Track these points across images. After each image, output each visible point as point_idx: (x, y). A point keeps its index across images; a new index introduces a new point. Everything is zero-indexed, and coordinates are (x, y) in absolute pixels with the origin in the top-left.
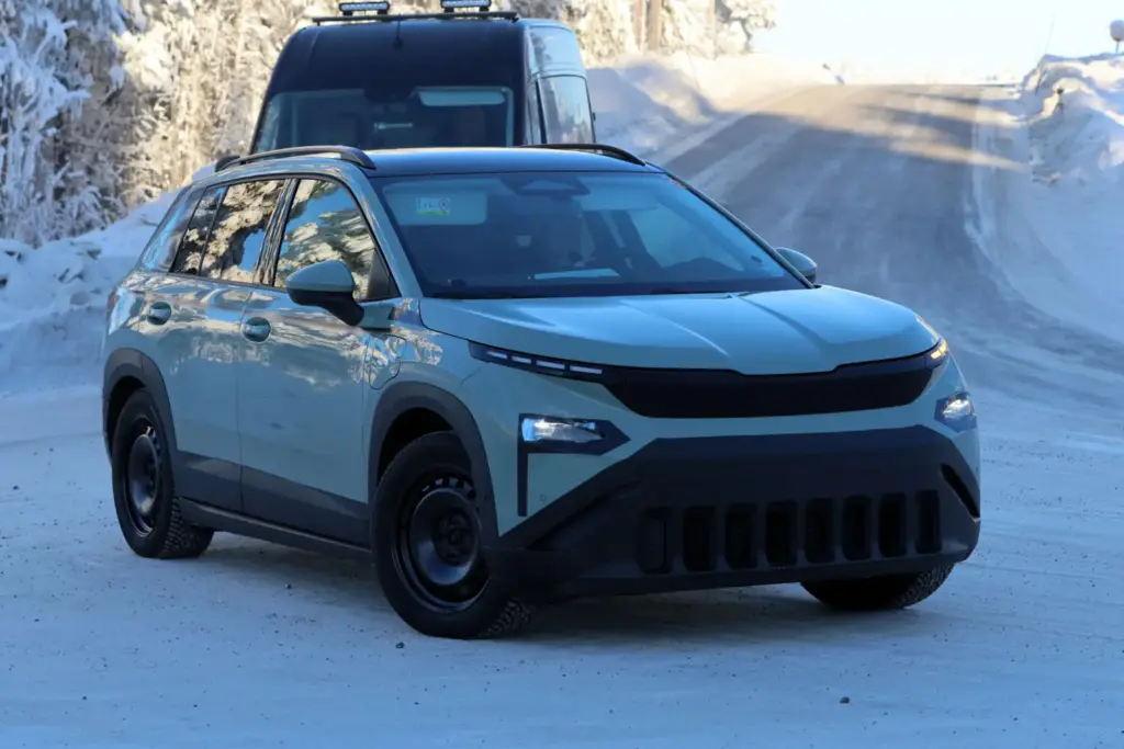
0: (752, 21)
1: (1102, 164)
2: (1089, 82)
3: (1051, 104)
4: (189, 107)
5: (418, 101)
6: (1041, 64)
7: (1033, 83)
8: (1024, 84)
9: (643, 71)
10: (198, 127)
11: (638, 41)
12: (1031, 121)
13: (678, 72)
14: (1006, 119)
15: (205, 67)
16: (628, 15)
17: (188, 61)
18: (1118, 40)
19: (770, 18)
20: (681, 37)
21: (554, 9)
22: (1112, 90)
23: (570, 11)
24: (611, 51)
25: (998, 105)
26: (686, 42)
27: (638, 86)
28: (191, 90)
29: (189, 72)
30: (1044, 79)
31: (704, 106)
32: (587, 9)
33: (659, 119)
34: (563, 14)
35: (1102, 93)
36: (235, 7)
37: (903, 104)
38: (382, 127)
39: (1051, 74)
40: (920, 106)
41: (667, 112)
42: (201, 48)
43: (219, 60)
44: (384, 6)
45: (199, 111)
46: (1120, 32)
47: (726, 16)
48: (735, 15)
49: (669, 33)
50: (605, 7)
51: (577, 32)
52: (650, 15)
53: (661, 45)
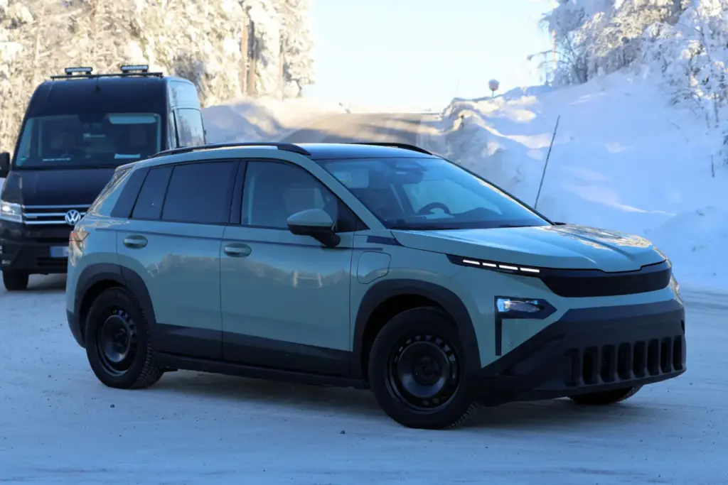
0: (302, 80)
1: (483, 154)
2: (477, 112)
3: (457, 123)
4: (7, 125)
5: (108, 121)
6: (453, 102)
7: (448, 113)
8: (443, 114)
9: (245, 107)
10: (12, 137)
11: (242, 91)
12: (447, 132)
13: (263, 108)
14: (434, 132)
15: (16, 105)
16: (237, 77)
17: (6, 102)
18: (493, 90)
19: (311, 79)
20: (265, 89)
21: (198, 74)
22: (489, 116)
23: (207, 76)
24: (228, 97)
25: (430, 124)
26: (267, 92)
27: (243, 115)
28: (8, 117)
29: (7, 108)
30: (454, 110)
31: (276, 125)
32: (216, 74)
33: (253, 132)
34: (203, 77)
35: (484, 117)
36: (31, 74)
37: (380, 124)
38: (88, 135)
39: (458, 107)
40: (389, 125)
41: (257, 129)
42: (13, 94)
43: (22, 102)
44: (89, 70)
45: (12, 128)
46: (494, 86)
47: (288, 78)
48: (293, 77)
49: (258, 87)
50: (225, 73)
51: (210, 87)
52: (249, 77)
53: (254, 93)
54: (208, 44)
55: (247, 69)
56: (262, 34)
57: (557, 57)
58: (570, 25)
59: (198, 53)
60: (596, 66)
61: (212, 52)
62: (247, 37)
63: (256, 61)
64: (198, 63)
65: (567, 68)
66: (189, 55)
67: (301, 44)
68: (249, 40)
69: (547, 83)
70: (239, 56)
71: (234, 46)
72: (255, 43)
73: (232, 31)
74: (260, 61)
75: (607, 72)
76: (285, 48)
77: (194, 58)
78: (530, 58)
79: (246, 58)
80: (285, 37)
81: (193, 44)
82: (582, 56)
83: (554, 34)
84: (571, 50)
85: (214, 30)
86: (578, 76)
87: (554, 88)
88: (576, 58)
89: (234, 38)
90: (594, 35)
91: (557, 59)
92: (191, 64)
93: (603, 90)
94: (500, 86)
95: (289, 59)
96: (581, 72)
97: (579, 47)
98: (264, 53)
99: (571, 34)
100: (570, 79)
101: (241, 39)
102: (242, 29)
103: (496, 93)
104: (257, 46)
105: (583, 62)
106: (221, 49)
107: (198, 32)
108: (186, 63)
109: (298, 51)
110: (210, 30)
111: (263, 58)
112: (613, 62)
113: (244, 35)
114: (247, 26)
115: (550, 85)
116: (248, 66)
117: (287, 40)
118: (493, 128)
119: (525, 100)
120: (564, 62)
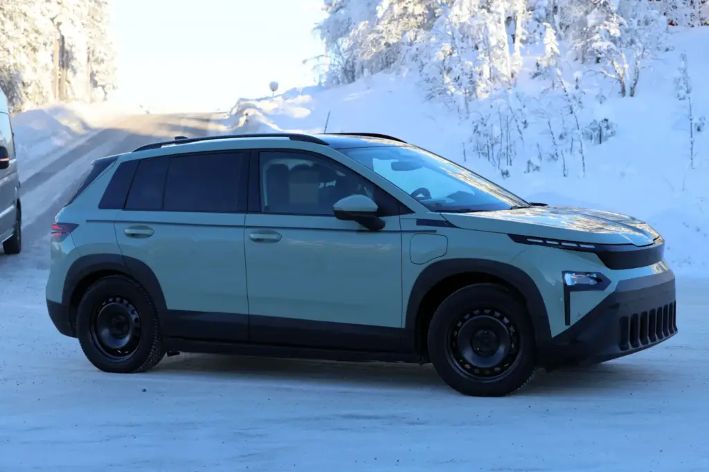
0: (107, 86)
2: (260, 110)
3: (242, 120)
6: (238, 103)
7: (234, 111)
8: (231, 112)
9: (57, 110)
11: (55, 97)
12: (234, 128)
13: (73, 111)
14: (221, 128)
16: (50, 85)
18: (273, 90)
19: (115, 85)
20: (74, 95)
22: (270, 113)
23: (23, 84)
24: (43, 102)
25: (219, 122)
26: (76, 98)
27: (55, 117)
30: (239, 109)
31: (85, 126)
32: (31, 83)
33: (65, 132)
34: (20, 85)
35: (265, 114)
37: (175, 122)
39: (242, 107)
40: (184, 123)
41: (68, 129)
46: (274, 87)
47: (95, 84)
48: (99, 84)
49: (69, 93)
50: (39, 81)
51: (27, 94)
52: (60, 84)
53: (66, 98)
54: (24, 56)
55: (59, 77)
56: (71, 47)
57: (328, 61)
58: (339, 33)
59: (15, 65)
60: (363, 68)
61: (28, 63)
62: (58, 49)
63: (67, 70)
64: (15, 73)
65: (337, 70)
66: (7, 66)
67: (105, 54)
68: (60, 51)
69: (320, 83)
70: (51, 66)
71: (47, 57)
72: (65, 55)
73: (45, 44)
74: (70, 70)
75: (372, 73)
76: (92, 59)
77: (12, 68)
78: (304, 62)
79: (58, 68)
80: (91, 49)
81: (11, 57)
82: (350, 59)
83: (325, 40)
84: (340, 54)
85: (29, 44)
86: (347, 77)
87: (326, 88)
88: (345, 61)
89: (46, 50)
90: (360, 41)
91: (329, 62)
92: (10, 74)
93: (368, 88)
94: (279, 87)
95: (95, 67)
96: (350, 73)
97: (346, 51)
98: (73, 63)
99: (340, 40)
100: (340, 80)
101: (53, 51)
102: (54, 42)
103: (276, 93)
104: (67, 57)
105: (351, 64)
106: (35, 60)
107: (16, 45)
108: (5, 73)
109: (103, 61)
110: (25, 44)
111: (72, 67)
112: (377, 64)
113: (56, 48)
114: (58, 40)
115: (323, 85)
116: (60, 75)
117: (93, 52)
118: (274, 123)
119: (300, 99)
120: (334, 65)
